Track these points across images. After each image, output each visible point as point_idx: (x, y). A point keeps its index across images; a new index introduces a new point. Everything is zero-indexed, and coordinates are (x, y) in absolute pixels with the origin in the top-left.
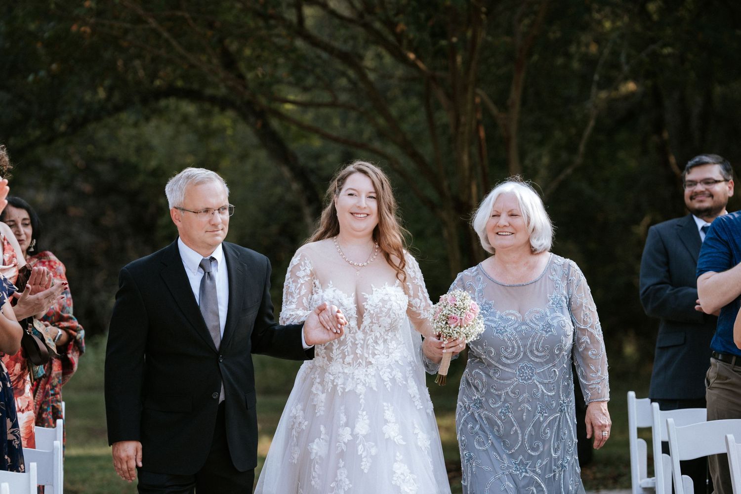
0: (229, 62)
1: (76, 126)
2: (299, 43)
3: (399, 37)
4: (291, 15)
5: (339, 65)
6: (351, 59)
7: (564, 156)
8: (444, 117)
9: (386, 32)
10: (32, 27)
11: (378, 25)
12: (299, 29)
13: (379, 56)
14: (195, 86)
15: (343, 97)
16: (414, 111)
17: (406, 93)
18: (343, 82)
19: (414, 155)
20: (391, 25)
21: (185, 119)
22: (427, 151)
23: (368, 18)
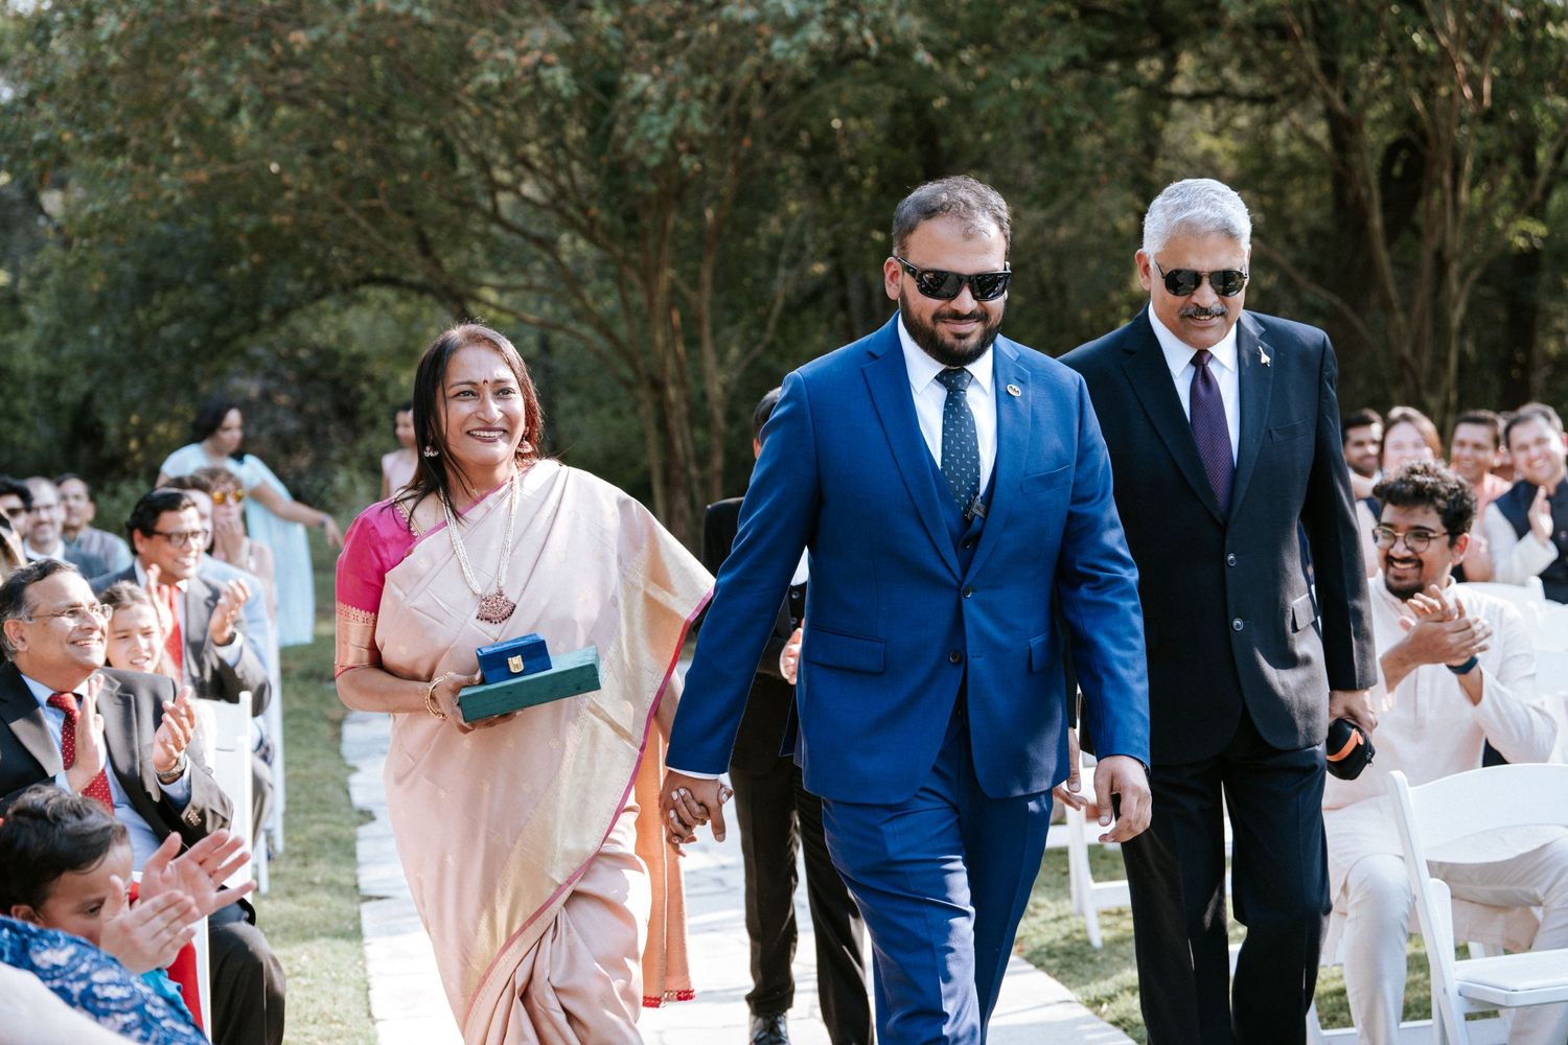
0: (425, 247)
1: (281, 314)
2: (495, 230)
3: (592, 221)
4: (487, 203)
5: (533, 249)
6: (547, 244)
7: (754, 333)
8: (638, 298)
9: (578, 216)
10: (235, 220)
11: (571, 210)
12: (494, 216)
13: (573, 241)
14: (393, 272)
15: (539, 280)
16: (607, 293)
17: (601, 275)
18: (539, 266)
19: (611, 337)
20: (584, 210)
21: (385, 305)
22: (622, 330)
23: (562, 203)
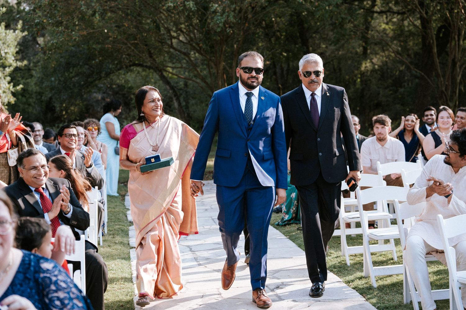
0: (151, 55)
1: (108, 74)
2: (172, 50)
3: (200, 48)
4: (169, 42)
5: (183, 56)
6: (187, 54)
8: (214, 71)
9: (196, 47)
10: (94, 46)
11: (194, 44)
12: (171, 46)
13: (195, 53)
14: (141, 63)
15: (184, 65)
16: (205, 69)
17: (202, 64)
18: (185, 61)
19: (205, 82)
20: (198, 44)
21: (138, 72)
22: (209, 80)
23: (191, 42)
